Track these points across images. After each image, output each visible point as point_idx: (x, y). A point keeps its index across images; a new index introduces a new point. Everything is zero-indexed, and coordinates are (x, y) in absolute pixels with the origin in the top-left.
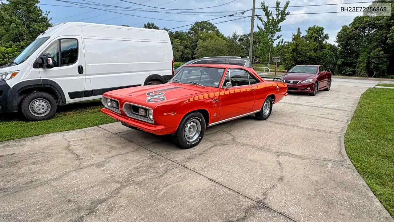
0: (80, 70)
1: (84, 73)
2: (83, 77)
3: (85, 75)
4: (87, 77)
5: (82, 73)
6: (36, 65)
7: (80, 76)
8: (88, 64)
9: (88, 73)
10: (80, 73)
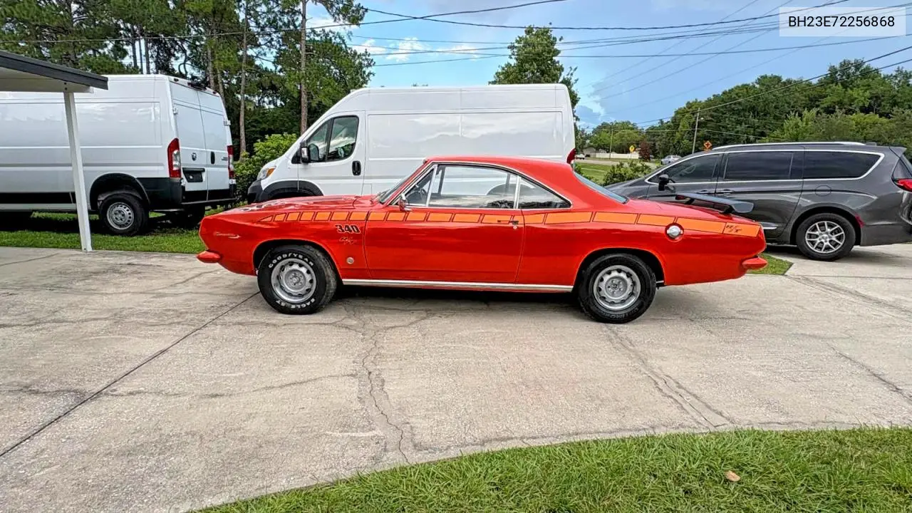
0: (357, 168)
1: (362, 174)
2: (361, 181)
3: (364, 178)
4: (366, 181)
5: (359, 174)
6: (297, 159)
7: (355, 178)
8: (370, 159)
9: (369, 175)
10: (354, 174)
